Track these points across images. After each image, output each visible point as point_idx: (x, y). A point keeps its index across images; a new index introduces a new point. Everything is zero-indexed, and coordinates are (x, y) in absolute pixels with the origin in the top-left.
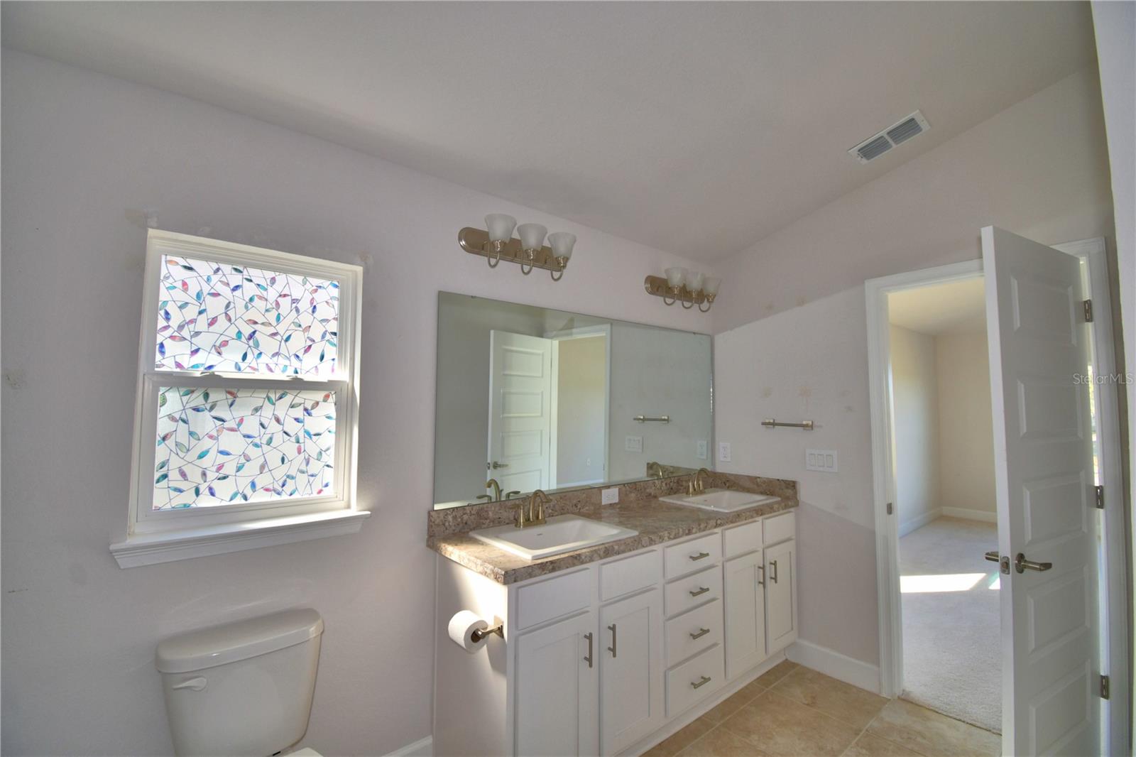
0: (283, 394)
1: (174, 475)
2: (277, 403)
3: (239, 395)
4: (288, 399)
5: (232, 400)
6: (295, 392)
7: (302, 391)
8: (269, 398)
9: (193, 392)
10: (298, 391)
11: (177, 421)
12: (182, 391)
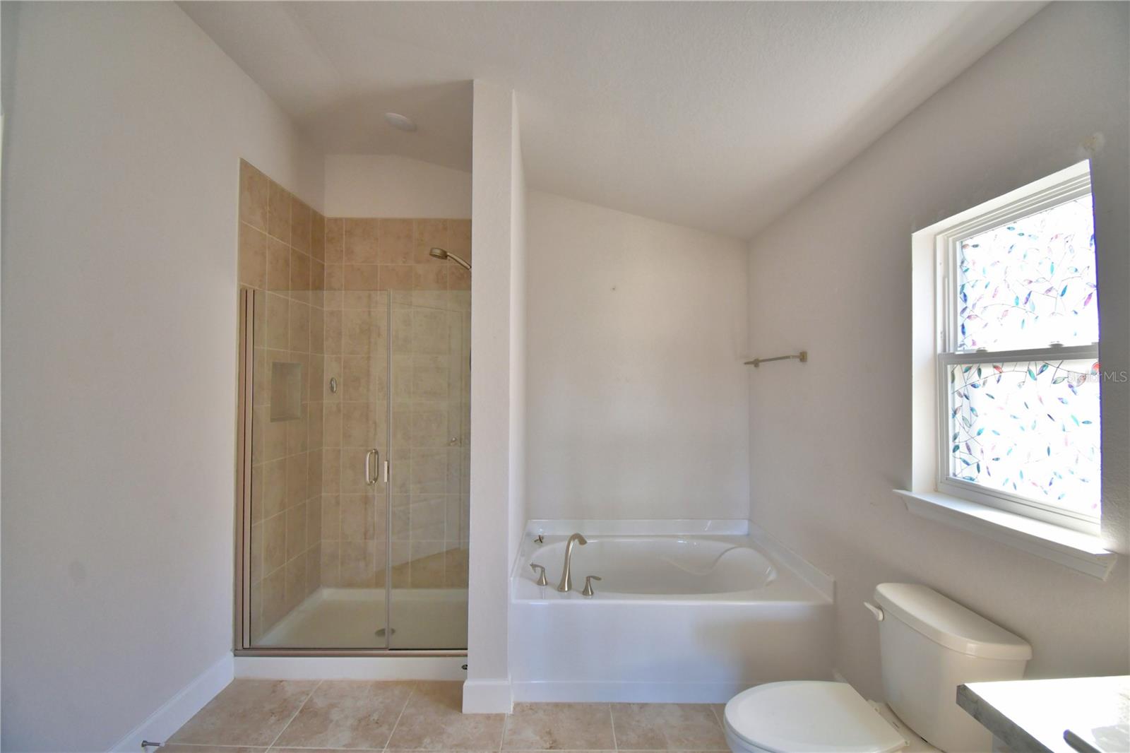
0: (1044, 366)
1: (963, 448)
2: (1038, 377)
3: (1004, 369)
4: (1050, 370)
5: (999, 375)
6: (1056, 363)
7: (1065, 361)
8: (1030, 371)
9: (970, 368)
10: (1061, 361)
11: (962, 397)
12: (964, 367)
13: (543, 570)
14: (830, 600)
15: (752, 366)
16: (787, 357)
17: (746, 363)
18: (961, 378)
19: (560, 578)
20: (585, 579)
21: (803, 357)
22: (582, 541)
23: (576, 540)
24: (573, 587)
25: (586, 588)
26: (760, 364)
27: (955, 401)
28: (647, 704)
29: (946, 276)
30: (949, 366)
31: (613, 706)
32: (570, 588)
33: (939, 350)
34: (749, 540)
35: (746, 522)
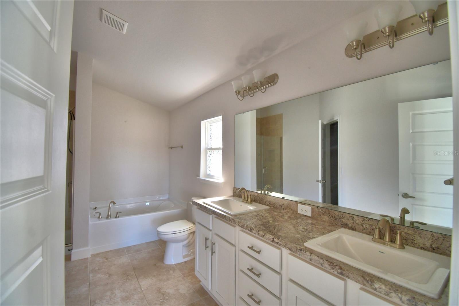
3: (214, 151)
5: (213, 153)
7: (219, 150)
12: (209, 151)
13: (100, 213)
14: (186, 208)
15: (170, 149)
16: (178, 147)
17: (169, 148)
18: (209, 152)
19: (107, 215)
20: (116, 213)
21: (182, 147)
22: (114, 203)
23: (112, 203)
24: (111, 217)
25: (117, 215)
26: (173, 148)
27: (208, 158)
28: (136, 245)
29: (208, 131)
30: (207, 151)
31: (125, 248)
32: (110, 217)
33: (206, 147)
34: (169, 199)
35: (168, 195)
